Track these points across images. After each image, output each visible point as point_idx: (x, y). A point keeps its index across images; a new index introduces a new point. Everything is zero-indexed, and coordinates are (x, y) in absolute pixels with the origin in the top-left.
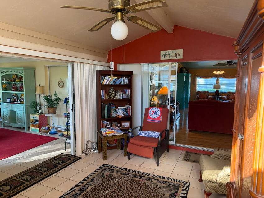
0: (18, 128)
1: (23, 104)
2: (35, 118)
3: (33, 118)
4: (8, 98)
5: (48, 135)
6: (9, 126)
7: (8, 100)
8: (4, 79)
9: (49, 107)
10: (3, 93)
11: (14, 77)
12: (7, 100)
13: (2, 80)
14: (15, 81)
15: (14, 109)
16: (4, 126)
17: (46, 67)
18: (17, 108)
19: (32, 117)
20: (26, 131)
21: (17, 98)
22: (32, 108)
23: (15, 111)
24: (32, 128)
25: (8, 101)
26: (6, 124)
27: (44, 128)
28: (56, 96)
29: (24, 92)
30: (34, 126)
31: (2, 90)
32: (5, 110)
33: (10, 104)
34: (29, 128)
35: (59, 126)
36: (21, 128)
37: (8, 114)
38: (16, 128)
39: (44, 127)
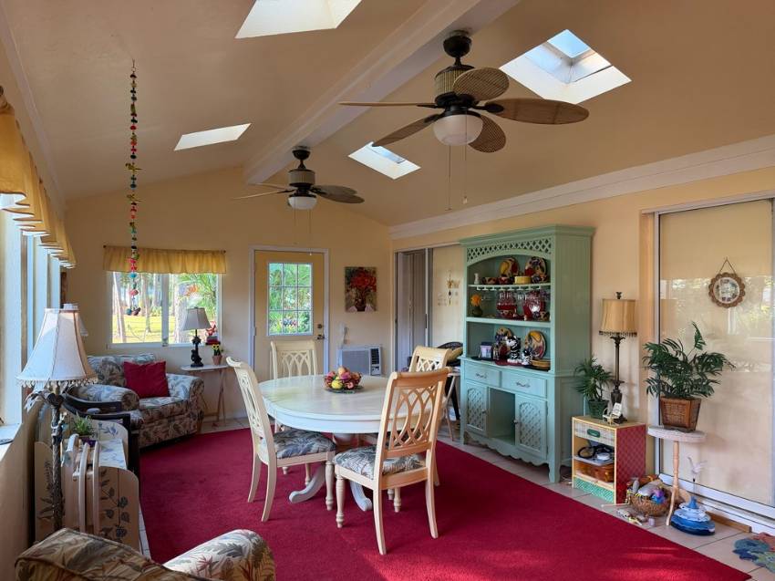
0: (519, 462)
1: (547, 369)
2: (598, 435)
3: (587, 436)
4: (484, 344)
5: (665, 531)
6: (485, 447)
7: (485, 351)
8: (476, 275)
9: (668, 396)
10: (469, 323)
11: (505, 268)
12: (480, 351)
13: (470, 280)
14: (511, 281)
15: (508, 386)
16: (466, 443)
17: (645, 216)
18: (518, 384)
19: (581, 427)
20: (551, 483)
21: (518, 347)
22: (580, 390)
23: (514, 395)
24: (577, 475)
25: (484, 355)
26: (474, 437)
27: (644, 493)
28: (700, 348)
29: (552, 325)
30: (589, 470)
31: (468, 315)
32: (476, 385)
33: (493, 364)
34: (565, 472)
35: (705, 492)
36: (530, 466)
37: (484, 400)
38: (509, 458)
39: (641, 486)
